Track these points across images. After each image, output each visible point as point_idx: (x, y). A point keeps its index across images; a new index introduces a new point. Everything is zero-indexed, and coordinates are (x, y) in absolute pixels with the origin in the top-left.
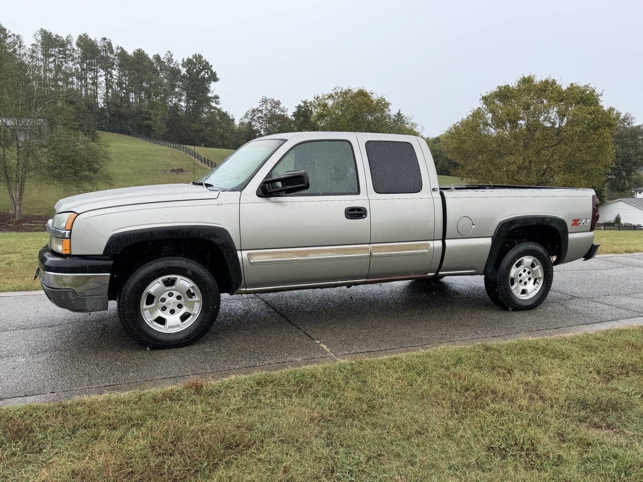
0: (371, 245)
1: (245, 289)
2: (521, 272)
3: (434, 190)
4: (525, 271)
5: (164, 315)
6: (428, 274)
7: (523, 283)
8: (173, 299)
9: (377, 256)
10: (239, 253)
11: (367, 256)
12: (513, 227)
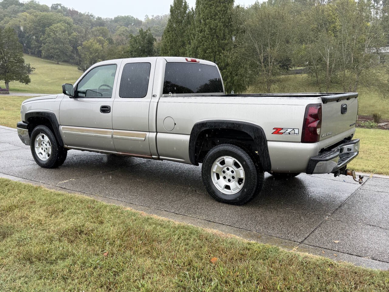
0: (114, 130)
1: (66, 146)
2: (225, 169)
3: (154, 96)
4: (228, 169)
5: (43, 152)
6: (153, 156)
7: (227, 179)
8: (44, 145)
9: (116, 138)
10: (60, 126)
11: (110, 137)
12: (204, 129)
